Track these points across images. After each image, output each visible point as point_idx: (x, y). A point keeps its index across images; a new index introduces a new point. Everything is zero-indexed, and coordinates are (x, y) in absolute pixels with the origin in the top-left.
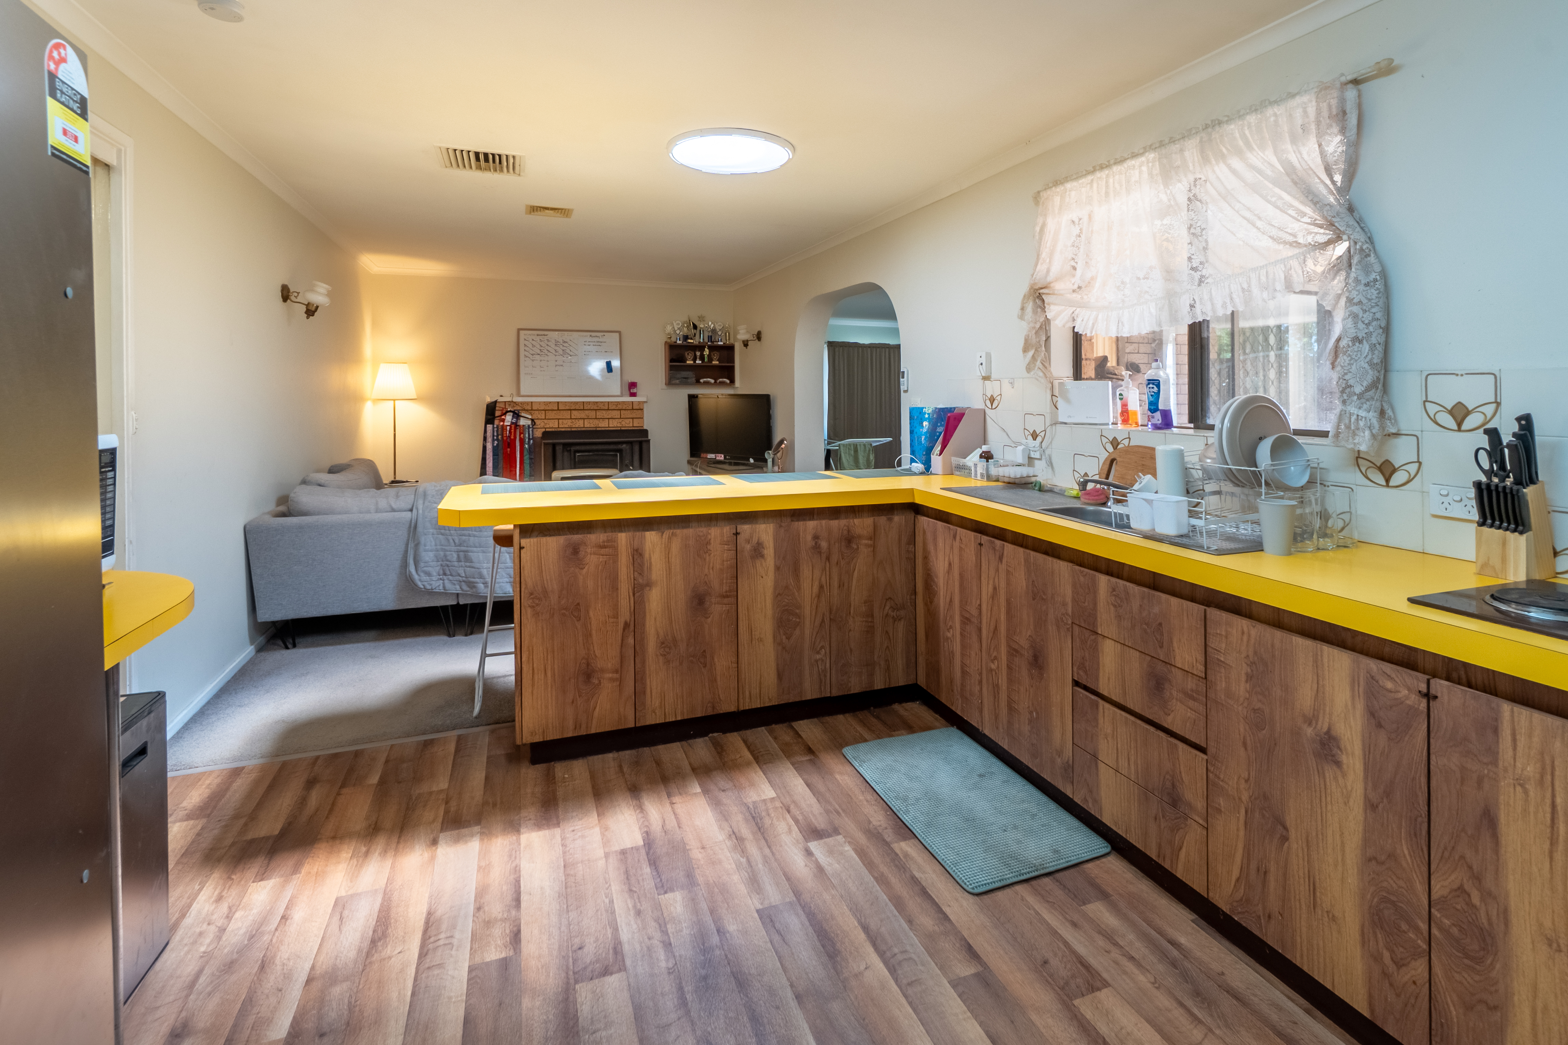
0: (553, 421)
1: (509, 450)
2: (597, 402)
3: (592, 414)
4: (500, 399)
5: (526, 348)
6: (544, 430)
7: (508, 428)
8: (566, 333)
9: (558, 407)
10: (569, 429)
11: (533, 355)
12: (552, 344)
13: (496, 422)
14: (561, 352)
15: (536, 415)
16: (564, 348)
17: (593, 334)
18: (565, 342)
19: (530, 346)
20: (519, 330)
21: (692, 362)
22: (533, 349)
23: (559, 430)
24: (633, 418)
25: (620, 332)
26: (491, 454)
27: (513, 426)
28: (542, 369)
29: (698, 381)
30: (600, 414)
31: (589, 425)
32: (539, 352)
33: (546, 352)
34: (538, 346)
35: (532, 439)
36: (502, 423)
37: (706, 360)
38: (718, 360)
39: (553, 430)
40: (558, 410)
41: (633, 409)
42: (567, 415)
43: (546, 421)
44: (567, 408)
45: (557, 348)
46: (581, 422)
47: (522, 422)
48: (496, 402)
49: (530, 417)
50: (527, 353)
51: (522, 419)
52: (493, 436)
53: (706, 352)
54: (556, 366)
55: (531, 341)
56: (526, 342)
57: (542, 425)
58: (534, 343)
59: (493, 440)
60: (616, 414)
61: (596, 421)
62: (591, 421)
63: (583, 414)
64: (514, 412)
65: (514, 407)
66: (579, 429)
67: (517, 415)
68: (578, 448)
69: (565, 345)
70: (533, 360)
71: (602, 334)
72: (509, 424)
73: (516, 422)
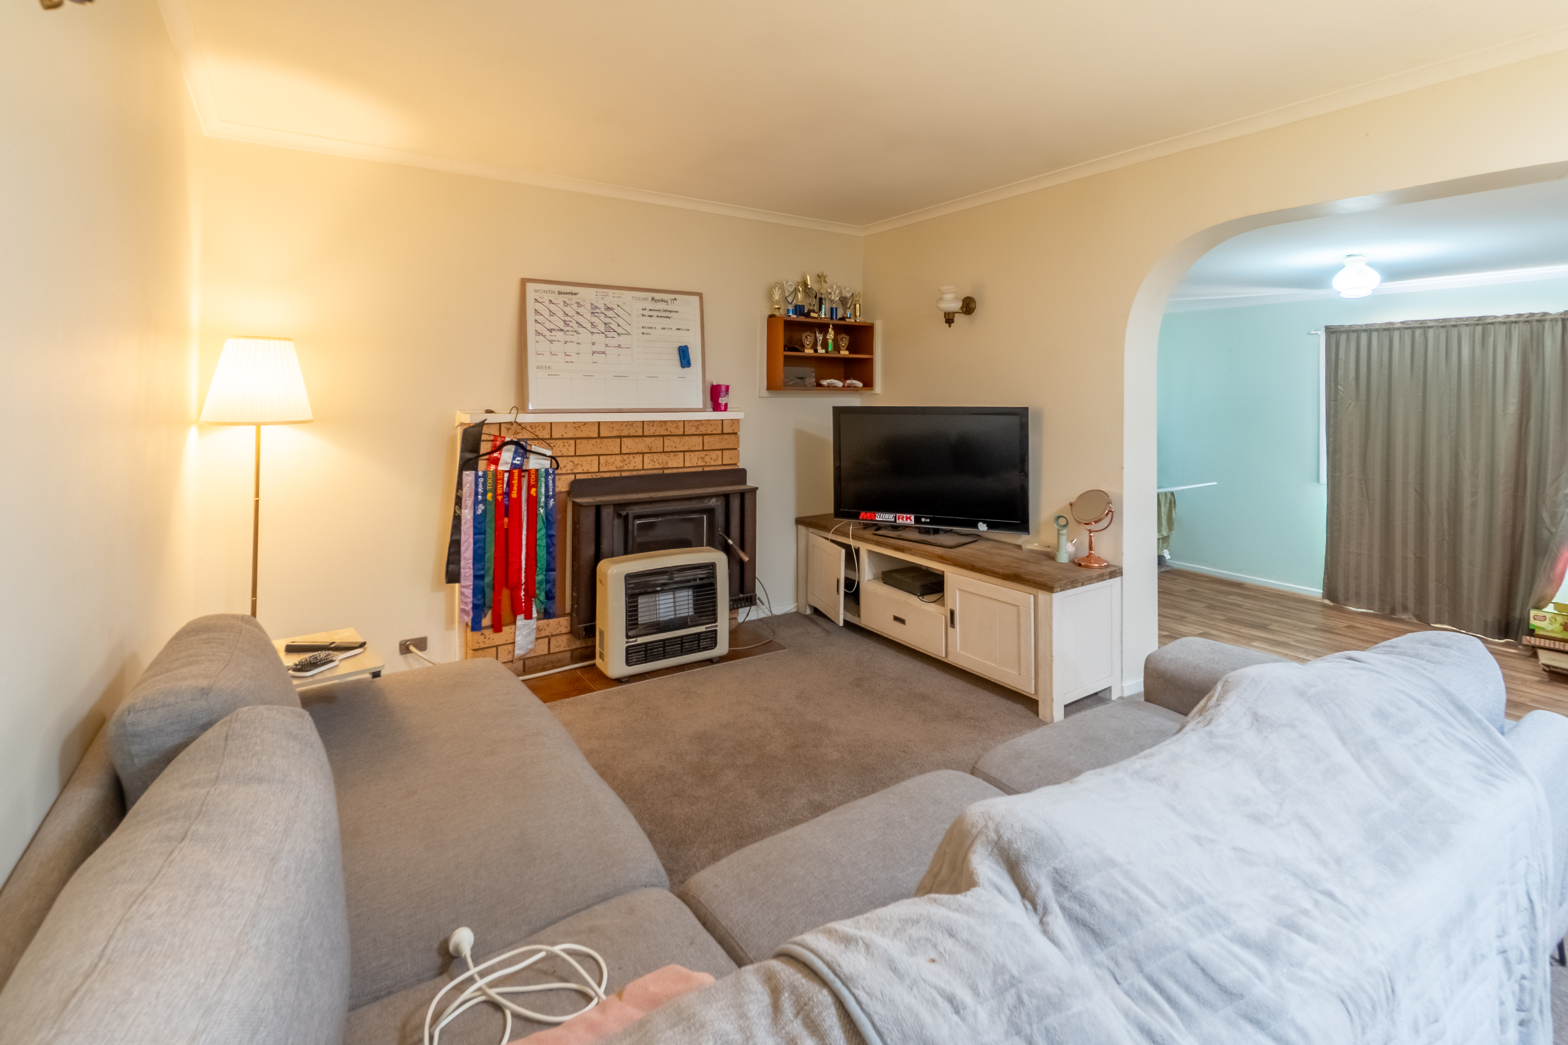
0: (589, 458)
1: (506, 520)
2: (665, 422)
3: (657, 444)
4: (491, 419)
5: (539, 318)
6: (572, 477)
7: (506, 475)
8: (611, 292)
9: (598, 433)
10: (617, 474)
11: (551, 330)
12: (586, 311)
13: (482, 464)
14: (602, 327)
15: (561, 448)
16: (608, 320)
17: (658, 296)
18: (608, 309)
19: (546, 314)
20: (524, 282)
21: (812, 351)
22: (551, 318)
23: (600, 475)
24: (722, 450)
25: (700, 295)
26: (471, 531)
27: (516, 472)
28: (568, 359)
29: (819, 385)
30: (670, 444)
31: (652, 464)
32: (561, 325)
33: (576, 326)
34: (561, 315)
35: (554, 496)
36: (493, 467)
37: (830, 348)
38: (847, 349)
39: (589, 476)
40: (599, 437)
41: (723, 434)
42: (613, 446)
43: (576, 460)
44: (615, 433)
45: (594, 319)
46: (639, 458)
47: (534, 463)
48: (482, 424)
49: (549, 453)
50: (540, 328)
51: (532, 457)
52: (476, 494)
53: (831, 335)
54: (594, 353)
55: (547, 303)
56: (539, 307)
57: (570, 467)
58: (553, 308)
59: (476, 503)
60: (696, 443)
61: (663, 457)
62: (655, 456)
63: (640, 445)
64: (517, 443)
65: (516, 433)
66: (635, 473)
67: (522, 449)
68: (637, 510)
69: (610, 313)
70: (551, 342)
71: (673, 296)
72: (507, 468)
73: (522, 465)
